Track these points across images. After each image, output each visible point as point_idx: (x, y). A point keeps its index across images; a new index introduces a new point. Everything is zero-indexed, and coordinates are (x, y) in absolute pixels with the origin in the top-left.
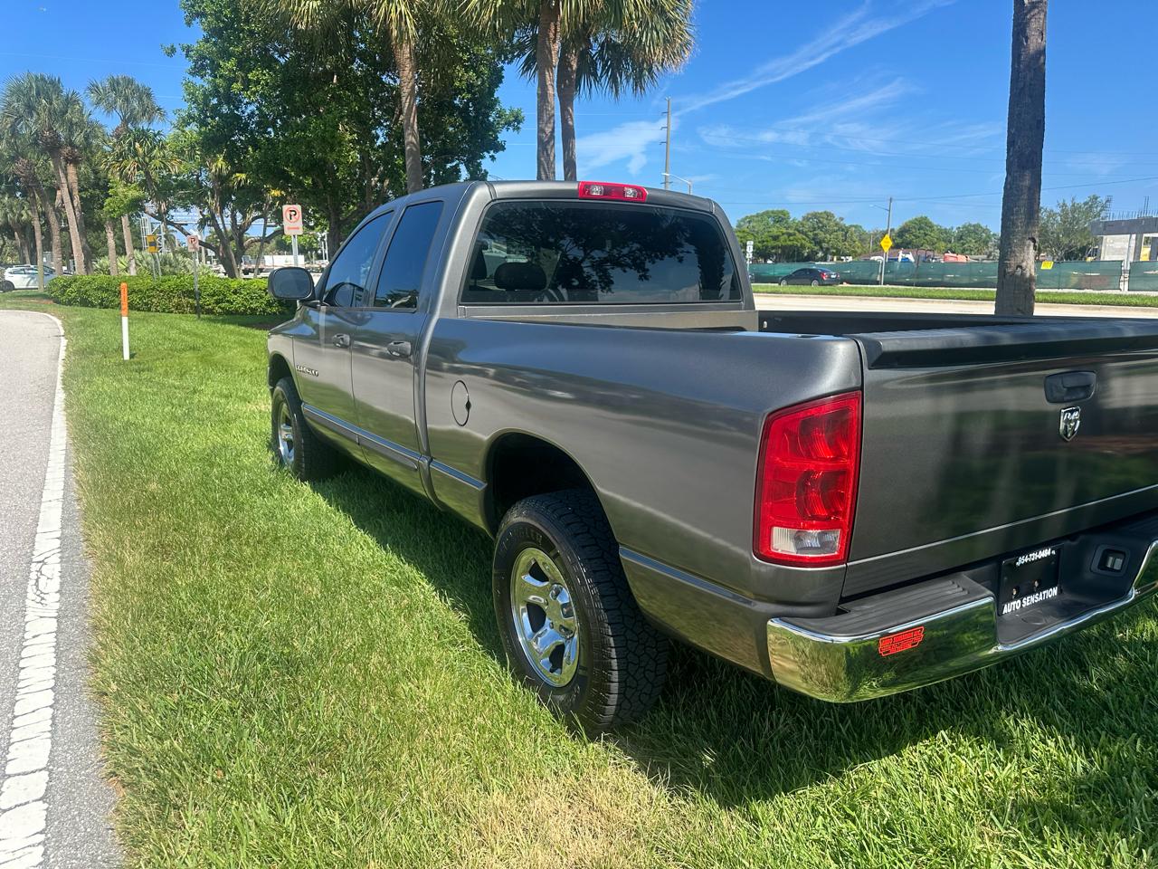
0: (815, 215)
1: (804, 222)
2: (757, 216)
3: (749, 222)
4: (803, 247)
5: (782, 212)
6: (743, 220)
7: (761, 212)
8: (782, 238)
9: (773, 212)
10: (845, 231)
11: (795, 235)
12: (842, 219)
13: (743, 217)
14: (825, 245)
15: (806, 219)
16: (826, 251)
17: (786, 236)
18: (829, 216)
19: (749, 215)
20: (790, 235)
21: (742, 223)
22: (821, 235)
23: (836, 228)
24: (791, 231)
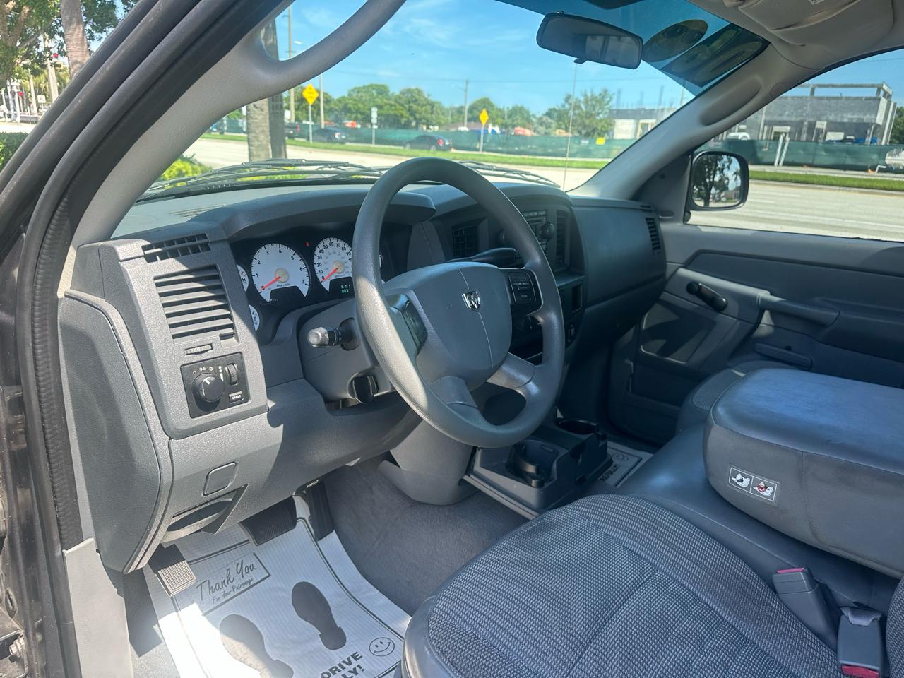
0: (409, 91)
1: (401, 96)
2: (364, 87)
3: (358, 92)
4: (402, 116)
5: (383, 86)
6: (353, 90)
7: (367, 84)
8: (386, 108)
9: (376, 85)
10: (432, 105)
11: (395, 106)
12: (429, 95)
13: (353, 87)
14: (418, 116)
15: (403, 93)
16: (418, 121)
17: (388, 106)
18: (419, 92)
19: (357, 86)
20: (391, 105)
21: (352, 93)
22: (415, 107)
23: (424, 103)
24: (392, 102)
